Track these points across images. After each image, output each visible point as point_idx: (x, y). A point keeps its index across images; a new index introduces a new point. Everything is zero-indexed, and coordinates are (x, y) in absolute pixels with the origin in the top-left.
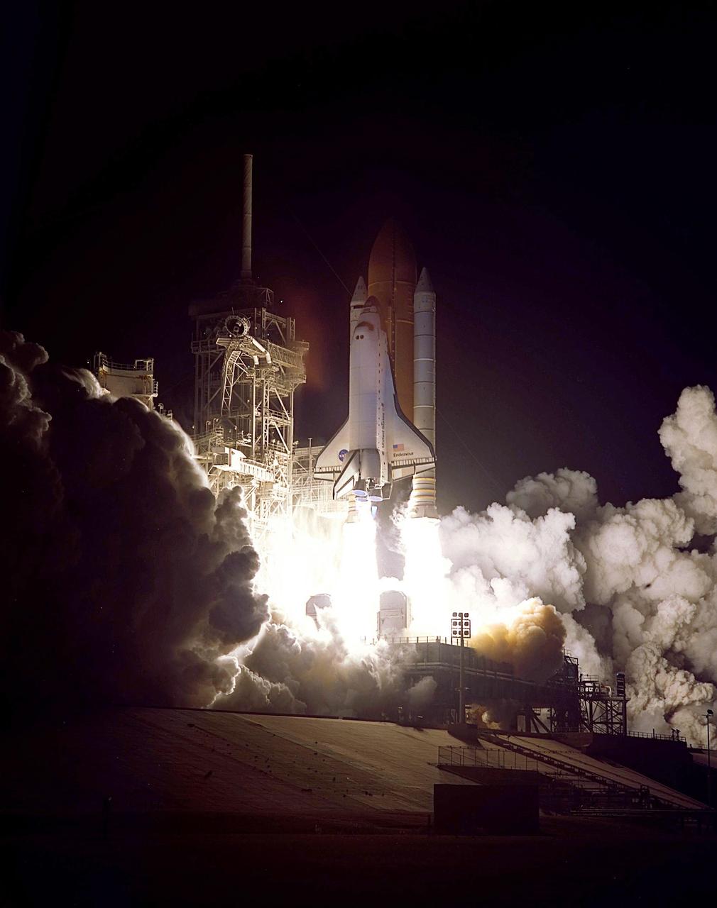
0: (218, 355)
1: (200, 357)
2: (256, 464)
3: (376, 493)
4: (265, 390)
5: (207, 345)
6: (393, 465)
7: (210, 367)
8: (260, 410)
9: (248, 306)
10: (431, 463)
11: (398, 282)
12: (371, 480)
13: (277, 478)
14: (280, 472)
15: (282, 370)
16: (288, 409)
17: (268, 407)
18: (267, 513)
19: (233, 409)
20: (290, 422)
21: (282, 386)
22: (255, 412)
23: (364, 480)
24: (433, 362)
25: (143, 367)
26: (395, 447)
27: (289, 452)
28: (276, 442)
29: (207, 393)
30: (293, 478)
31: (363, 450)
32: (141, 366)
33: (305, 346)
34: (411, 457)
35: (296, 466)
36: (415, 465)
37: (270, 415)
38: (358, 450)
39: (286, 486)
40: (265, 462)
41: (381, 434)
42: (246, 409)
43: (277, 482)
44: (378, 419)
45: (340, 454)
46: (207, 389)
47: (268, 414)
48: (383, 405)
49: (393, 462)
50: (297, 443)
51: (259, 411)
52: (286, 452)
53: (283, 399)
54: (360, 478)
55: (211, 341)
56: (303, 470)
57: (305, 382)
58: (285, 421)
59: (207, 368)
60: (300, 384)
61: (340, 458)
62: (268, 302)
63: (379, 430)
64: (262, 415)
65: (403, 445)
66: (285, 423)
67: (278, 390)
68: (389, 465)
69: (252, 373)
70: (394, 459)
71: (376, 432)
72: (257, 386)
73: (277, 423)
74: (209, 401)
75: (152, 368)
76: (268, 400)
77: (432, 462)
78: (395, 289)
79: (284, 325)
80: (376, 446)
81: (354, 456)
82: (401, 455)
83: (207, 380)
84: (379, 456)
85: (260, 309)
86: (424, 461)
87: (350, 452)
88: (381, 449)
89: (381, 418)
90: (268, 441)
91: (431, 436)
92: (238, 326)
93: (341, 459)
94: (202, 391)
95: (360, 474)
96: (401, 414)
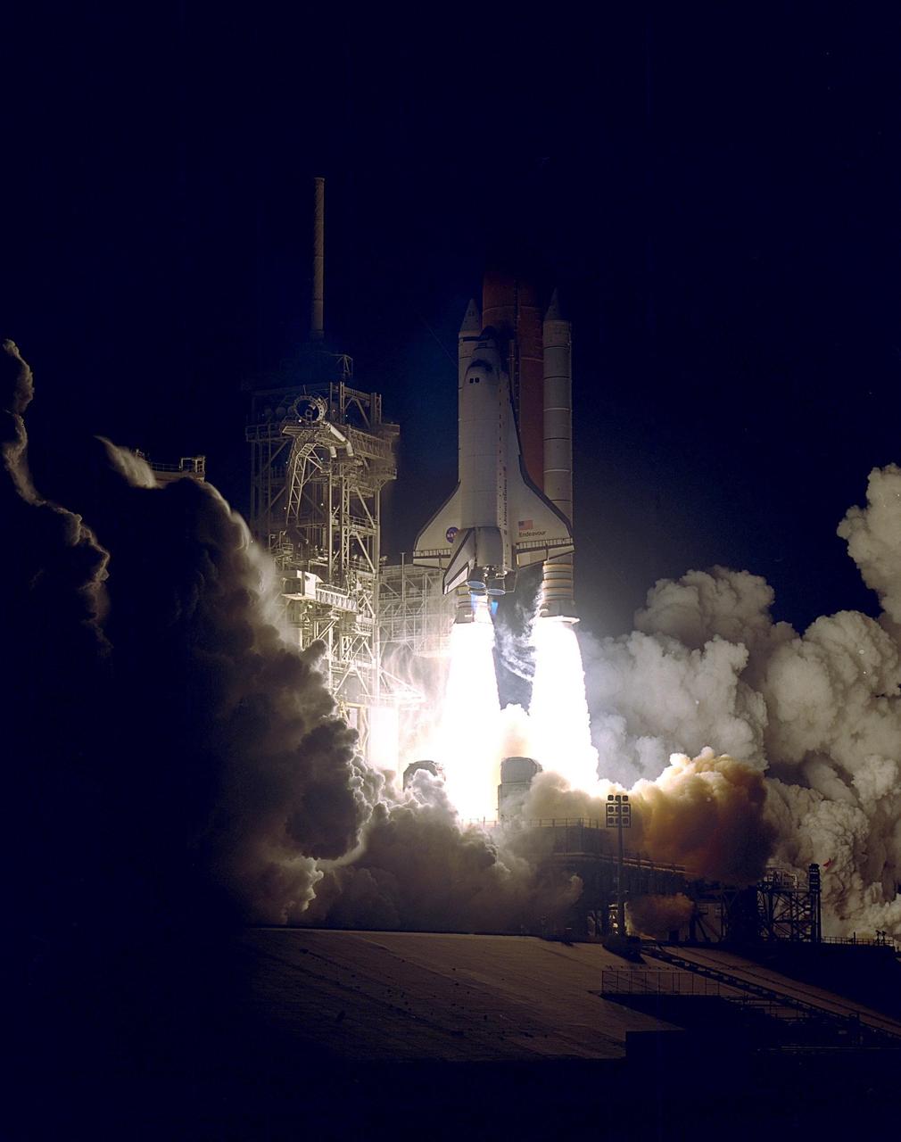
0: (282, 443)
1: (257, 445)
2: (334, 590)
3: (497, 584)
4: (344, 490)
5: (267, 430)
6: (518, 547)
7: (271, 460)
8: (338, 516)
9: (321, 381)
10: (568, 545)
11: (523, 307)
12: (490, 567)
13: (360, 606)
14: (363, 599)
15: (366, 464)
16: (373, 514)
17: (348, 512)
18: (348, 653)
19: (303, 515)
20: (376, 531)
21: (366, 484)
22: (332, 520)
23: (481, 568)
24: (569, 411)
25: (191, 467)
26: (521, 524)
27: (374, 571)
28: (358, 557)
29: (267, 494)
30: (381, 605)
31: (479, 528)
32: (189, 465)
33: (394, 430)
34: (542, 537)
35: (383, 589)
36: (547, 547)
37: (351, 524)
38: (474, 529)
39: (371, 616)
40: (346, 587)
41: (503, 508)
42: (320, 516)
43: (361, 613)
44: (498, 488)
45: (448, 533)
46: (266, 489)
47: (348, 522)
48: (505, 469)
49: (518, 544)
50: (385, 558)
51: (337, 518)
52: (371, 571)
53: (367, 500)
54: (476, 565)
55: (272, 426)
56: (394, 595)
57: (395, 478)
58: (369, 530)
59: (266, 460)
60: (389, 481)
61: (448, 539)
62: (346, 374)
63: (500, 501)
64: (340, 523)
65: (531, 521)
66: (370, 532)
67: (360, 489)
68: (513, 548)
69: (327, 469)
70: (520, 540)
71: (496, 506)
72: (334, 485)
73: (359, 533)
74: (270, 504)
75: (203, 469)
76: (348, 503)
77: (571, 544)
78: (519, 317)
79: (367, 404)
80: (496, 523)
81: (468, 536)
82: (529, 534)
83: (267, 478)
84: (501, 536)
85: (337, 383)
86: (559, 542)
87: (463, 531)
88: (503, 527)
89: (503, 487)
90: (348, 558)
91: (567, 508)
92: (311, 409)
93: (450, 540)
94: (260, 490)
95: (476, 561)
96: (528, 481)
